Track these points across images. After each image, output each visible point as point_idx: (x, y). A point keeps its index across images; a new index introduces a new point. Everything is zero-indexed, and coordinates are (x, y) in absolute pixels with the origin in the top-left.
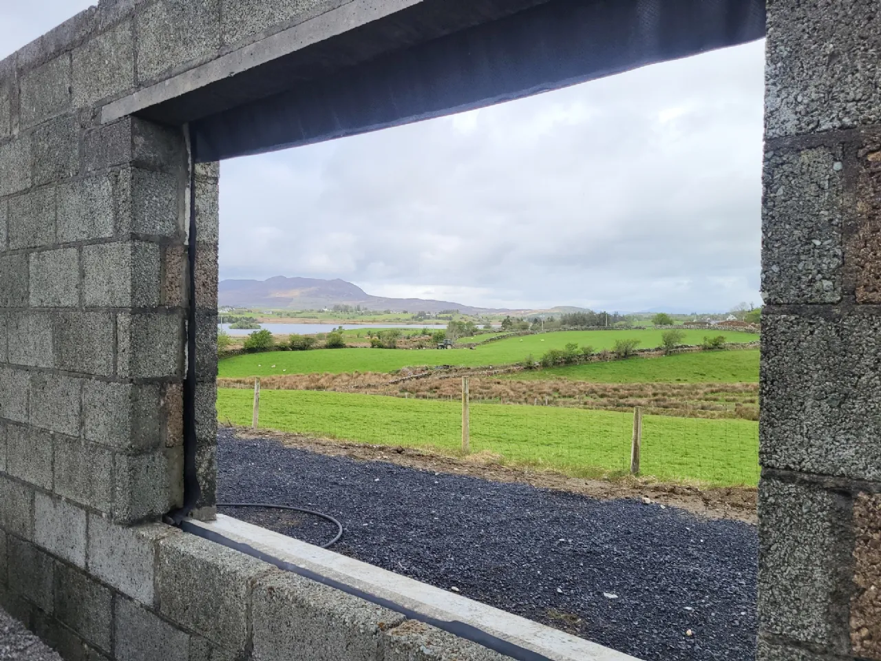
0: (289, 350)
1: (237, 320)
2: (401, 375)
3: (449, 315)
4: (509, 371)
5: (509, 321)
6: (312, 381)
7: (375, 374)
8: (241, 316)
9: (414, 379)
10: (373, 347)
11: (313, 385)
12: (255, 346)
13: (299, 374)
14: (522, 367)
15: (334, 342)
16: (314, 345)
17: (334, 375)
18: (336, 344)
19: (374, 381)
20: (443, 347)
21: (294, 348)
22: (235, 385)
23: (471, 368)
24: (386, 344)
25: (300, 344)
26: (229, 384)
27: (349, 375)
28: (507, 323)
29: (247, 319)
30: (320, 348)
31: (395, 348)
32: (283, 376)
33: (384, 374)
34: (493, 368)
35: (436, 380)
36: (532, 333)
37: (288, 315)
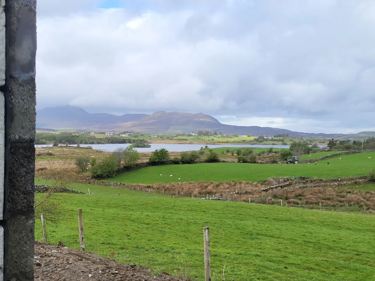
0: (180, 164)
1: (134, 141)
2: (268, 184)
3: (281, 138)
4: (356, 183)
5: (333, 142)
6: (202, 187)
7: (248, 183)
8: (137, 138)
9: (280, 188)
10: (239, 162)
11: (204, 191)
12: (157, 161)
13: (191, 182)
14: (366, 180)
15: (212, 158)
16: (198, 160)
17: (217, 183)
18: (213, 159)
19: (249, 189)
20: (291, 162)
21: (184, 162)
22: (147, 189)
23: (324, 180)
24: (249, 160)
25: (187, 158)
26: (142, 189)
27: (228, 184)
28: (332, 144)
29: (141, 141)
30: (202, 162)
31: (255, 162)
32: (180, 183)
33: (255, 183)
34: (342, 180)
35: (298, 189)
36: (358, 153)
37: (168, 138)
